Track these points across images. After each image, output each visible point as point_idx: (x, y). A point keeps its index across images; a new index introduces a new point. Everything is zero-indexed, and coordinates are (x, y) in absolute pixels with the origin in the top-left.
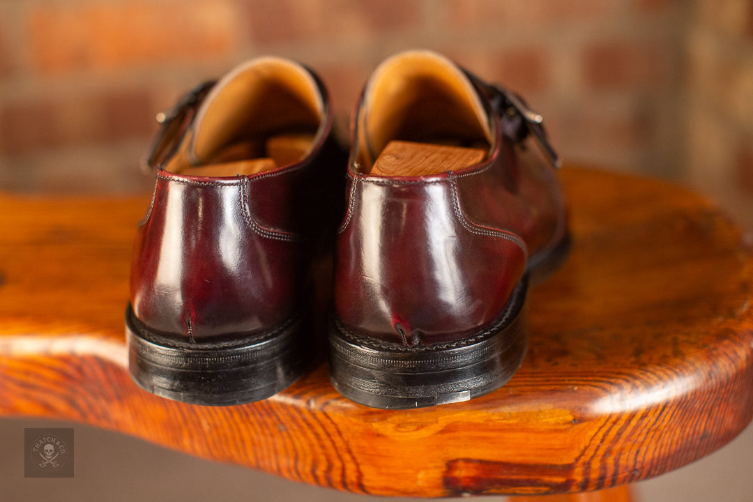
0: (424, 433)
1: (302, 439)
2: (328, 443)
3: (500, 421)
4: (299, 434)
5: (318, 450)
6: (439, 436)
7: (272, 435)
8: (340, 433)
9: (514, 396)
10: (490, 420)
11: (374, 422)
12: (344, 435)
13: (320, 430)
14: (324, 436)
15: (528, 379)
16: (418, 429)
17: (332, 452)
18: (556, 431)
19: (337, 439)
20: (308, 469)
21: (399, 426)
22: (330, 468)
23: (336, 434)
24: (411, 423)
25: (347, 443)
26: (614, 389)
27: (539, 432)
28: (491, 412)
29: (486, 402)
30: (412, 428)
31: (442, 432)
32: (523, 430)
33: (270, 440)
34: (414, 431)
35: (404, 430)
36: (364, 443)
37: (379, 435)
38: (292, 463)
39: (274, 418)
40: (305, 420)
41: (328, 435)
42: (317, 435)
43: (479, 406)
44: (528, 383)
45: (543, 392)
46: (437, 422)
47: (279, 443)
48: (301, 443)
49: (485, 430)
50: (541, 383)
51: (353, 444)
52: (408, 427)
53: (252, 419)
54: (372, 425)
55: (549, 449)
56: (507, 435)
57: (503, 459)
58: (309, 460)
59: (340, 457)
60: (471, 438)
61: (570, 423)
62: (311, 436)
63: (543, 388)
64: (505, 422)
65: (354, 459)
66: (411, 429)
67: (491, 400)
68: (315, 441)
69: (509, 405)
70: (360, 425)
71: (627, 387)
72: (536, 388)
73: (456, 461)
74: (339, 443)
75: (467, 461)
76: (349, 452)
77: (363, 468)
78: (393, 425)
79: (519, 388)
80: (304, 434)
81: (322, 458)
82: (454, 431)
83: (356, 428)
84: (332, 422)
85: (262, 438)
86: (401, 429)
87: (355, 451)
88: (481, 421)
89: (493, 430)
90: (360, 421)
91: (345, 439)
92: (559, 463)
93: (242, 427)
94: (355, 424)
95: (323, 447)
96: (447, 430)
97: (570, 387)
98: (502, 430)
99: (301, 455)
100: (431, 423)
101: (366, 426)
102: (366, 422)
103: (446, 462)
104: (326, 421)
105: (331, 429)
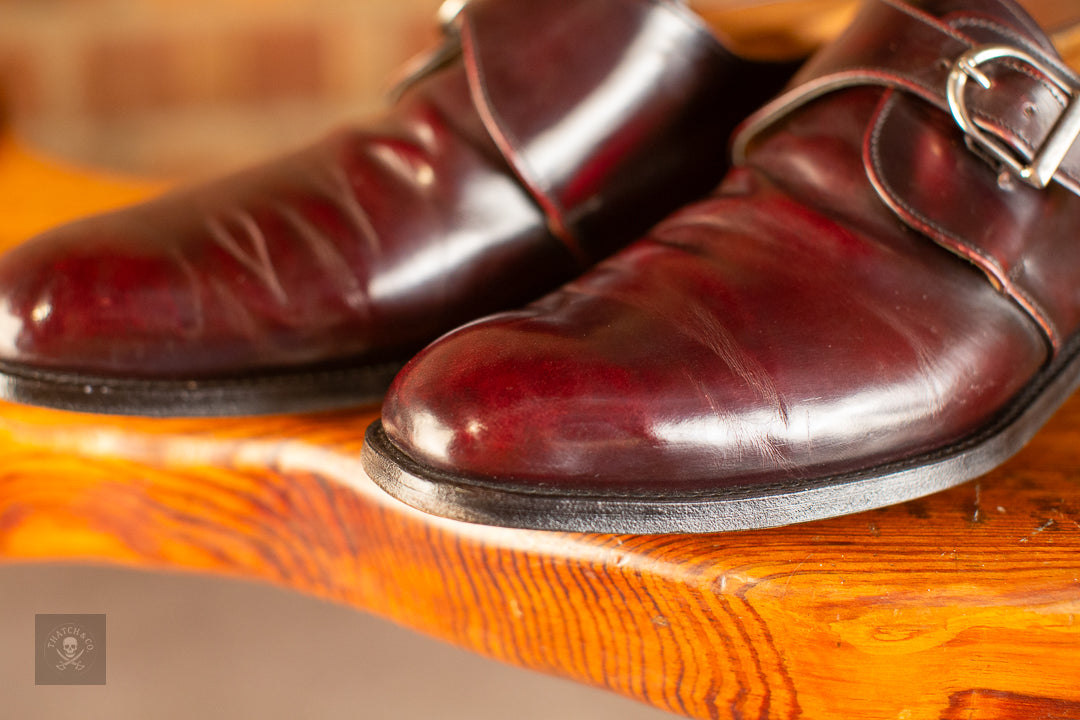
0: (920, 643)
1: (696, 643)
2: (744, 653)
3: (1056, 629)
4: (691, 634)
5: (725, 663)
6: (945, 650)
7: (638, 633)
8: (769, 638)
10: (1038, 627)
11: (835, 621)
12: (776, 640)
13: (732, 631)
14: (738, 640)
16: (911, 636)
19: (763, 647)
20: (699, 695)
21: (878, 630)
22: (742, 695)
23: (763, 638)
24: (898, 626)
25: (779, 655)
28: (1040, 613)
29: (1033, 593)
30: (901, 635)
31: (951, 643)
33: (635, 640)
34: (906, 639)
35: (885, 637)
36: (811, 656)
37: (840, 645)
38: (671, 682)
39: (649, 606)
40: (706, 612)
41: (747, 639)
42: (726, 639)
46: (945, 627)
47: (651, 645)
48: (694, 650)
49: (1025, 643)
51: (790, 659)
52: (894, 632)
53: (605, 602)
54: (830, 627)
56: (1062, 653)
57: (1050, 693)
58: (705, 680)
59: (763, 678)
60: (1002, 656)
62: (715, 639)
64: (1064, 630)
65: (789, 681)
66: (900, 637)
67: (1042, 590)
68: (720, 649)
69: (1072, 601)
70: (808, 626)
73: (968, 692)
74: (765, 653)
75: (987, 693)
76: (782, 670)
77: (800, 698)
78: (867, 628)
80: (701, 634)
81: (730, 678)
82: (972, 643)
83: (800, 630)
84: (758, 618)
85: (620, 637)
86: (878, 636)
87: (792, 669)
88: (1021, 627)
89: (1040, 643)
90: (810, 619)
91: (778, 647)
93: (584, 615)
94: (800, 624)
95: (734, 659)
96: (961, 640)
98: (1056, 643)
99: (690, 671)
100: (935, 627)
101: (819, 628)
102: (821, 621)
103: (950, 694)
104: (745, 616)
105: (754, 631)
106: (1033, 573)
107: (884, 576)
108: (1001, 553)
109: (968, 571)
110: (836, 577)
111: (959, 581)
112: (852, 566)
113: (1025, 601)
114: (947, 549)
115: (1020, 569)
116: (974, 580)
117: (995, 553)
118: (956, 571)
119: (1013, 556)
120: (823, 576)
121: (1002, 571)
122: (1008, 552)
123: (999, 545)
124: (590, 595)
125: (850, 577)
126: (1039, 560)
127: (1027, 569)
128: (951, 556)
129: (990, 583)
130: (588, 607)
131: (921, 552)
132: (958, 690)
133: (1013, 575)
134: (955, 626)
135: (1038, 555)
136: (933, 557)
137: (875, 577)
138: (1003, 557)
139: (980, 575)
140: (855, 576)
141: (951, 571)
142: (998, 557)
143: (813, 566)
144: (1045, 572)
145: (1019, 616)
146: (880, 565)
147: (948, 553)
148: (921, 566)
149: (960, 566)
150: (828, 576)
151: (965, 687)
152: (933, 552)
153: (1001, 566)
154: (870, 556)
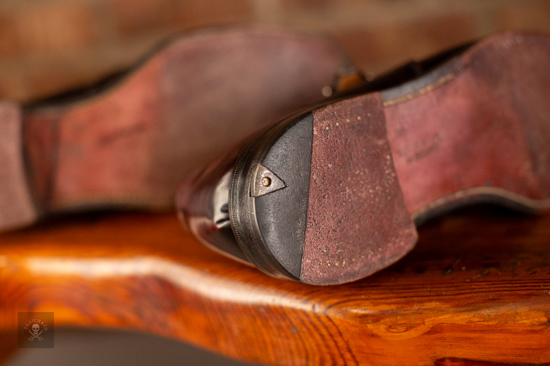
0: (413, 333)
1: (311, 340)
2: (331, 343)
3: (482, 323)
4: (307, 335)
5: (324, 350)
6: (426, 336)
7: (287, 337)
8: (341, 334)
9: (493, 300)
10: (472, 322)
11: (369, 323)
12: (344, 335)
13: (324, 332)
14: (328, 337)
15: (507, 285)
16: (407, 330)
17: (336, 351)
18: (533, 332)
19: (339, 339)
21: (390, 327)
23: (338, 335)
24: (400, 324)
25: (347, 342)
27: (517, 333)
28: (471, 315)
29: (468, 305)
30: (403, 329)
31: (429, 333)
32: (501, 331)
33: (286, 341)
34: (405, 331)
35: (394, 330)
36: (362, 343)
37: (373, 336)
38: (304, 361)
39: (287, 322)
40: (312, 323)
41: (331, 335)
42: (322, 336)
43: (461, 309)
44: (506, 289)
45: (520, 296)
46: (424, 324)
47: (293, 343)
48: (310, 344)
49: (468, 331)
50: (519, 288)
51: (352, 344)
52: (398, 328)
53: (271, 323)
54: (367, 327)
55: (526, 349)
56: (487, 336)
57: (486, 358)
58: (317, 359)
59: (342, 356)
60: (457, 339)
61: (545, 324)
62: (318, 337)
63: (520, 292)
64: (485, 323)
65: (353, 357)
66: (402, 330)
67: (472, 303)
68: (321, 342)
69: (488, 308)
70: (357, 327)
72: (512, 292)
73: (443, 360)
74: (341, 344)
75: (453, 360)
76: (350, 351)
78: (385, 326)
79: (498, 293)
80: (312, 335)
81: (328, 357)
82: (440, 332)
83: (354, 329)
84: (334, 324)
85: (279, 340)
86: (390, 330)
87: (354, 350)
88: (463, 323)
89: (475, 331)
90: (357, 323)
91: (346, 339)
92: (537, 362)
93: (263, 330)
94: (353, 326)
95: (328, 347)
96: (434, 331)
97: (545, 291)
98: (483, 331)
99: (311, 356)
100: (419, 324)
101: (362, 327)
102: (362, 323)
103: (434, 360)
104: (329, 323)
105: (333, 331)
106: (468, 295)
107: (393, 300)
108: (454, 287)
109: (436, 296)
110: (369, 302)
111: (430, 301)
112: (378, 296)
113: (464, 309)
114: (428, 286)
115: (462, 294)
116: (438, 300)
117: (451, 287)
118: (430, 296)
119: (462, 288)
120: (363, 302)
121: (453, 295)
122: (457, 286)
123: (454, 283)
125: (376, 301)
126: (473, 289)
127: (467, 293)
128: (428, 289)
129: (446, 301)
130: (264, 327)
131: (413, 288)
132: (438, 358)
133: (459, 297)
134: (429, 322)
135: (473, 287)
136: (419, 290)
137: (389, 301)
138: (455, 289)
139: (442, 297)
140: (379, 301)
141: (427, 296)
142: (452, 289)
143: (359, 297)
144: (475, 295)
145: (462, 318)
146: (392, 295)
147: (428, 288)
148: (412, 294)
149: (432, 294)
150: (366, 302)
151: (441, 357)
152: (420, 288)
153: (453, 293)
154: (387, 291)
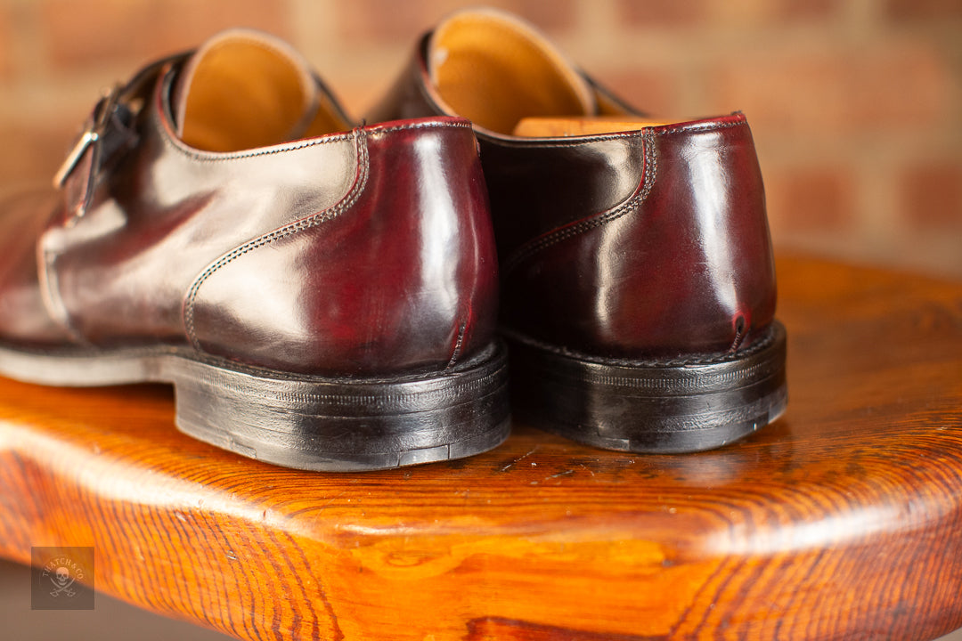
0: (430, 570)
1: (258, 574)
2: (293, 582)
3: (548, 557)
4: (254, 566)
5: (282, 594)
6: (453, 576)
7: (220, 569)
8: (307, 566)
9: (572, 518)
10: (532, 555)
11: (355, 548)
12: (313, 568)
13: (281, 560)
14: (287, 571)
15: (600, 494)
16: (420, 562)
17: (299, 596)
18: (637, 577)
19: (304, 574)
20: (268, 625)
21: (391, 556)
22: (297, 623)
23: (303, 566)
24: (409, 552)
25: (317, 580)
26: (734, 514)
27: (609, 578)
28: (532, 541)
29: (527, 524)
30: (412, 561)
31: (458, 570)
32: (585, 573)
33: (218, 574)
34: (416, 565)
35: (398, 562)
36: (343, 583)
37: (362, 570)
38: (248, 615)
39: (222, 541)
40: (260, 544)
41: (292, 568)
42: (276, 566)
43: (515, 530)
44: (598, 500)
45: (618, 512)
46: (449, 553)
47: (229, 579)
48: (258, 581)
49: (525, 571)
50: (619, 500)
51: (326, 583)
52: (405, 558)
53: (194, 542)
54: (351, 553)
55: (628, 608)
56: (559, 581)
58: (269, 609)
59: (309, 604)
60: (505, 584)
61: (659, 564)
62: (271, 571)
63: (620, 507)
64: (556, 558)
65: (329, 607)
66: (410, 563)
67: (536, 522)
68: (275, 578)
69: (562, 530)
70: (334, 553)
71: (758, 513)
72: (609, 507)
73: (483, 620)
74: (308, 583)
75: (500, 621)
76: (322, 596)
77: (340, 623)
78: (382, 554)
79: (584, 506)
80: (260, 565)
81: (286, 606)
82: (477, 570)
83: (329, 557)
84: (297, 547)
85: (208, 573)
86: (391, 561)
87: (329, 595)
88: (519, 556)
89: (537, 572)
90: (335, 546)
91: (315, 574)
92: (645, 632)
93: (183, 555)
94: (328, 551)
95: (286, 587)
96: (467, 567)
97: (665, 508)
98: (551, 572)
99: (258, 603)
100: (441, 554)
101: (343, 554)
102: (344, 547)
103: (467, 621)
104: (288, 545)
105: (296, 559)
106: (530, 508)
107: (399, 510)
108: (507, 492)
109: (474, 506)
110: (359, 510)
111: (464, 514)
112: (375, 502)
113: (520, 531)
114: (462, 489)
115: (520, 505)
116: (476, 514)
117: (503, 492)
118: (464, 505)
119: (519, 495)
120: (347, 509)
121: (504, 506)
122: (514, 492)
123: (509, 486)
124: (184, 536)
125: (371, 510)
126: (540, 497)
127: (527, 504)
128: (463, 494)
129: (491, 516)
130: (184, 548)
131: (438, 491)
132: (474, 617)
133: (514, 509)
134: (458, 553)
135: (540, 494)
136: (447, 495)
137: (392, 510)
138: (509, 495)
139: (483, 509)
140: (375, 509)
141: (459, 505)
142: (504, 495)
143: (342, 501)
144: (541, 507)
145: (517, 546)
146: (399, 501)
147: (462, 492)
148: (434, 501)
149: (468, 502)
150: (353, 509)
151: (479, 614)
152: (448, 491)
153: (504, 502)
154: (393, 494)
